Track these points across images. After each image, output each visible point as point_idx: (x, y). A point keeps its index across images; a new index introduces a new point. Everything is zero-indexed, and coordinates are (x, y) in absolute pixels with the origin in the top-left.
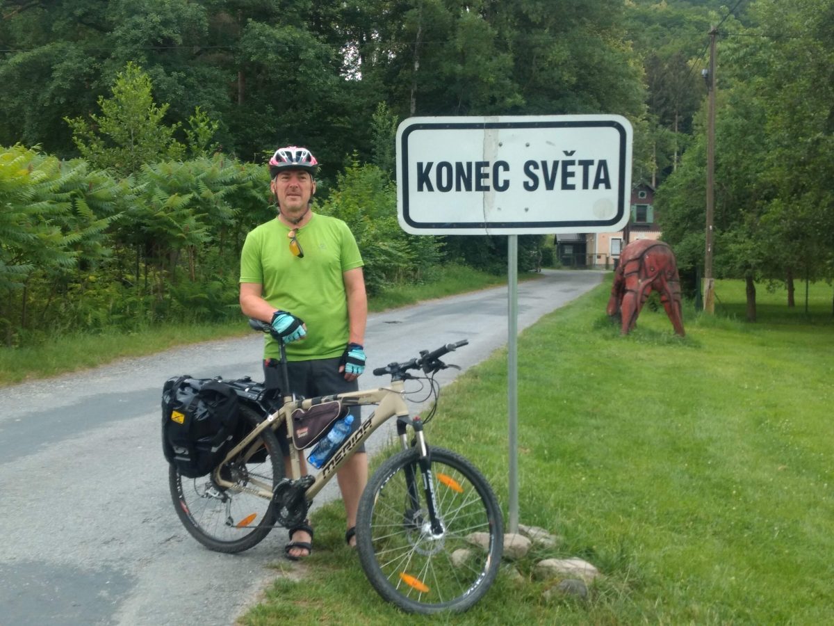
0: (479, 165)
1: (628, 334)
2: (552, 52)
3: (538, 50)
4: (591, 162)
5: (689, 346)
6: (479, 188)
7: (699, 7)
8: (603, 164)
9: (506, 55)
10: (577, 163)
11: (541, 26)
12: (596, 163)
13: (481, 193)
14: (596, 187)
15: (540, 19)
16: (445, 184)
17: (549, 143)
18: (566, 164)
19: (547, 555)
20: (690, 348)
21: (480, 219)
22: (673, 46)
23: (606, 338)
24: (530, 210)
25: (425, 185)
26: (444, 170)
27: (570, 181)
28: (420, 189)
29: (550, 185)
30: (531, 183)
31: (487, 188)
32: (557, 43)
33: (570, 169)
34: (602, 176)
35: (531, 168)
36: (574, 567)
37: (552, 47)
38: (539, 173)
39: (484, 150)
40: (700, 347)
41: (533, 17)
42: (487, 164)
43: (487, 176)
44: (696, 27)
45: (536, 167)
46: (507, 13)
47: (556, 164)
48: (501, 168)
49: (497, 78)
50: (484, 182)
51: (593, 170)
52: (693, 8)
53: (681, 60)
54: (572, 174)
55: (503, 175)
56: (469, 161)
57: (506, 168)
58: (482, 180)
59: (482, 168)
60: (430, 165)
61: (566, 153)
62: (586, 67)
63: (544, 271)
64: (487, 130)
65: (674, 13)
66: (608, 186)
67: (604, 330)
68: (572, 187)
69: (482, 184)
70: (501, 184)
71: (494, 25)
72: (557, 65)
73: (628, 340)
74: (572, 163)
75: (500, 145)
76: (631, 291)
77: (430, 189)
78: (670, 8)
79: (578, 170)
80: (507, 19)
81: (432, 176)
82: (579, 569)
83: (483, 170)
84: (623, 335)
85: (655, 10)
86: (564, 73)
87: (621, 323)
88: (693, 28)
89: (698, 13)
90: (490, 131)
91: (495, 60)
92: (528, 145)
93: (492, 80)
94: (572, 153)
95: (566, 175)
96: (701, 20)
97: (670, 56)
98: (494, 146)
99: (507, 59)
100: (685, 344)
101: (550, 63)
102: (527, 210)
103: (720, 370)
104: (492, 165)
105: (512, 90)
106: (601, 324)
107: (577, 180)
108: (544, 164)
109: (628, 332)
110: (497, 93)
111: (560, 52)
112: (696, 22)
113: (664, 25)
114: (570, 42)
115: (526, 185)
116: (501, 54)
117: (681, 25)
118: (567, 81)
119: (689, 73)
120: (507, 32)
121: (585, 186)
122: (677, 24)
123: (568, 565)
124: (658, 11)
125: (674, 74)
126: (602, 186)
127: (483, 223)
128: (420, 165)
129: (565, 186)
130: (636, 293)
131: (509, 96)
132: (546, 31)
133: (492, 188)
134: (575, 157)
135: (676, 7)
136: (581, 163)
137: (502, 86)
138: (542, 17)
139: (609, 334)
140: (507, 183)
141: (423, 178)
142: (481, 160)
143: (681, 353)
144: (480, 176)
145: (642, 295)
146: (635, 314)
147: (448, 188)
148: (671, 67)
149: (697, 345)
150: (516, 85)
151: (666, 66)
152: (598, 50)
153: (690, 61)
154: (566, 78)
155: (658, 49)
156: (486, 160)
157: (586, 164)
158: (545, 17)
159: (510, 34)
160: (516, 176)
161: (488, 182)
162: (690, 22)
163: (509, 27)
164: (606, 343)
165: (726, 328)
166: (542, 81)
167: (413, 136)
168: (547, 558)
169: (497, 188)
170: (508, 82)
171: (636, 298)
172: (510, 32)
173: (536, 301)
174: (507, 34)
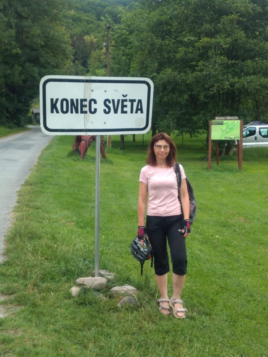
0: (82, 101)
1: (83, 159)
2: (32, 30)
3: (26, 29)
4: (135, 100)
5: (108, 163)
6: (82, 112)
7: (87, 14)
8: (140, 101)
9: (12, 30)
10: (128, 100)
11: (27, 18)
12: (137, 101)
13: (83, 115)
14: (136, 112)
15: (26, 15)
16: (65, 110)
17: (115, 90)
18: (123, 101)
19: (114, 285)
20: (108, 164)
21: (83, 127)
22: (77, 30)
23: (75, 161)
24: (106, 123)
25: (54, 110)
26: (65, 102)
27: (125, 109)
28: (52, 112)
29: (116, 111)
30: (107, 110)
31: (86, 112)
32: (34, 26)
33: (125, 103)
34: (139, 107)
35: (107, 103)
36: (126, 289)
37: (33, 28)
38: (111, 105)
39: (84, 93)
40: (112, 163)
41: (23, 14)
42: (86, 100)
43: (86, 106)
44: (86, 22)
45: (110, 102)
46: (11, 11)
47: (119, 101)
48: (93, 102)
49: (8, 40)
50: (85, 109)
51: (135, 104)
52: (85, 14)
53: (81, 36)
54: (126, 106)
55: (94, 106)
56: (77, 98)
57: (95, 102)
58: (83, 108)
59: (83, 102)
60: (57, 100)
61: (123, 96)
62: (47, 37)
63: (30, 126)
64: (86, 83)
65: (77, 15)
66: (142, 112)
67: (73, 157)
68: (126, 112)
69: (83, 110)
70: (93, 110)
71: (5, 16)
72: (35, 36)
73: (84, 161)
74: (126, 100)
75: (92, 91)
76: (84, 140)
77: (57, 112)
78: (75, 13)
79: (128, 104)
80: (11, 14)
81: (59, 105)
82: (129, 290)
83: (84, 103)
84: (81, 159)
85: (69, 14)
86: (38, 40)
87: (80, 153)
88: (85, 22)
89: (87, 16)
90: (87, 84)
91: (7, 32)
92: (105, 91)
93: (6, 41)
94: (126, 96)
95: (123, 106)
96: (88, 20)
97: (76, 34)
98: (89, 91)
99: (13, 32)
100: (106, 162)
101: (32, 35)
102: (105, 123)
103: (124, 173)
104: (88, 100)
105: (15, 46)
106: (71, 154)
107: (128, 109)
108: (113, 101)
109: (83, 158)
110: (8, 47)
111: (36, 30)
112: (86, 20)
113: (73, 20)
114: (40, 26)
115: (105, 111)
116: (10, 30)
117: (80, 21)
118: (40, 44)
119: (84, 41)
120: (12, 20)
121: (132, 112)
122: (79, 20)
123: (124, 289)
124: (71, 14)
125: (79, 42)
126: (139, 112)
127: (84, 130)
128: (52, 100)
129: (123, 112)
130: (86, 141)
131: (14, 49)
132: (29, 20)
133: (88, 112)
134: (128, 98)
135: (78, 13)
136: (130, 100)
137: (11, 44)
138: (27, 14)
139: (76, 159)
140: (95, 110)
141: (54, 107)
142: (83, 98)
143: (106, 167)
144: (82, 106)
145: (89, 141)
146: (86, 150)
147: (67, 112)
148: (77, 39)
149: (111, 163)
150: (17, 45)
151: (75, 38)
152: (52, 30)
153: (85, 37)
154: (39, 42)
155: (71, 31)
156: (86, 98)
157: (132, 101)
158: (29, 14)
159: (13, 21)
160: (100, 106)
161: (86, 109)
162: (84, 20)
163: (13, 18)
164: (76, 163)
165: (117, 153)
166: (28, 43)
167: (49, 85)
168: (115, 286)
169: (91, 112)
170: (13, 42)
171: (86, 143)
172: (13, 20)
173: (33, 141)
174: (12, 21)
